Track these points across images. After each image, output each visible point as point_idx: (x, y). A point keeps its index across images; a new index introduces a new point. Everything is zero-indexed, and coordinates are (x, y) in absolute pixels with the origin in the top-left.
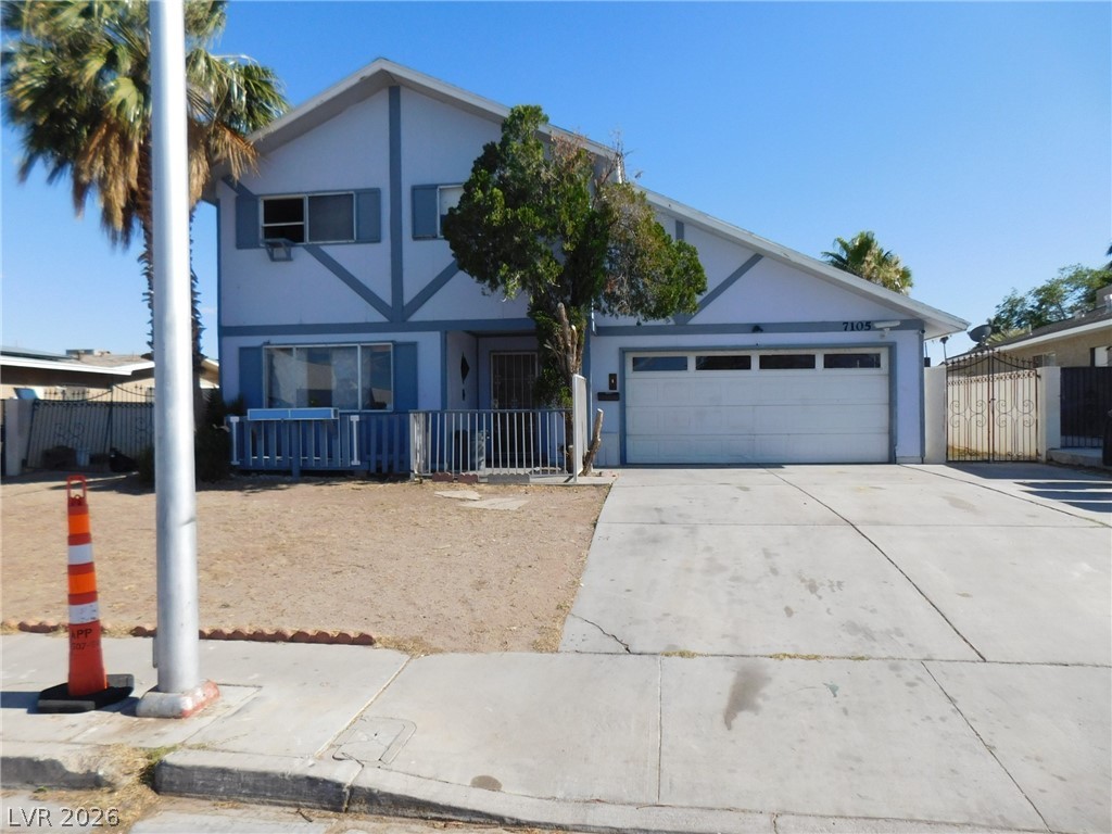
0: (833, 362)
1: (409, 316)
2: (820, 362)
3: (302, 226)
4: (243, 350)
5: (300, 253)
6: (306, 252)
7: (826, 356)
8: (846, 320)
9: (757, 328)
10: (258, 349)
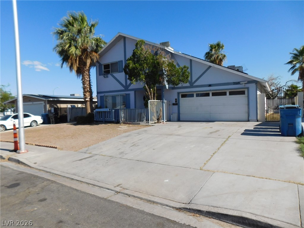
0: (231, 93)
1: (128, 88)
2: (228, 93)
3: (109, 70)
4: (101, 96)
5: (109, 76)
6: (110, 75)
7: (230, 92)
8: (234, 82)
9: (210, 86)
10: (103, 96)
